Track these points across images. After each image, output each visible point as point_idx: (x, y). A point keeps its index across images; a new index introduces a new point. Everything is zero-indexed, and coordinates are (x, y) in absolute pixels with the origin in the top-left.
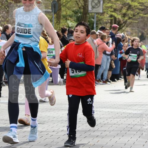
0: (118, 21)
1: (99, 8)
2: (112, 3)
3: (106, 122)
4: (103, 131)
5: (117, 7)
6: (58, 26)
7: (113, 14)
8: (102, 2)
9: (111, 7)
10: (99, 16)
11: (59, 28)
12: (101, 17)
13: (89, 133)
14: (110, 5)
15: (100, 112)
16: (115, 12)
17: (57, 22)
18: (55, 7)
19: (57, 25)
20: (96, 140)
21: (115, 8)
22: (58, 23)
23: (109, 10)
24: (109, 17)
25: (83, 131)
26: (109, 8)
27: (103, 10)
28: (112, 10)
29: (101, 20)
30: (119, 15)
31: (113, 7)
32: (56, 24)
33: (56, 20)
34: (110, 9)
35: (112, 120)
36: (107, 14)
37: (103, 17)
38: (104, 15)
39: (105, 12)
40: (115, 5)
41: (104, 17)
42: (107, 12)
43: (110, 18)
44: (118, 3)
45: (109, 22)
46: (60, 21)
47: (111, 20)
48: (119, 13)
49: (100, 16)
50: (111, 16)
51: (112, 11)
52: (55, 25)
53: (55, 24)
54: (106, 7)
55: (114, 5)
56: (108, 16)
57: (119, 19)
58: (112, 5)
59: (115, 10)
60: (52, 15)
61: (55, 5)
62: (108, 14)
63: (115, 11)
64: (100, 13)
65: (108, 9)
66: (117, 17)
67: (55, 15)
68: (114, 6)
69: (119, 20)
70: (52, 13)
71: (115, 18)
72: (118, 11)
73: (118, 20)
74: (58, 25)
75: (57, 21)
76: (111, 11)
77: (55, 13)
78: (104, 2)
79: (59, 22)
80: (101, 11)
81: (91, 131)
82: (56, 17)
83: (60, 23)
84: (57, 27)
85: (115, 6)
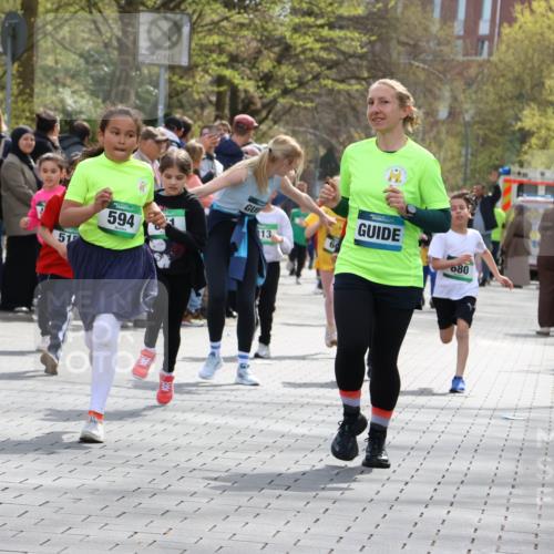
0: (243, 101)
1: (176, 49)
2: (225, 34)
3: (196, 462)
4: (184, 493)
5: (243, 49)
6: (26, 106)
7: (228, 73)
8: (186, 30)
9: (220, 48)
10: (175, 78)
11: (28, 114)
12: (182, 82)
13: (137, 501)
14: (217, 42)
15: (176, 424)
16: (233, 68)
17: (21, 93)
18: (14, 37)
19: (20, 104)
20: (160, 525)
21: (235, 53)
22: (25, 97)
23: (214, 60)
24: (212, 83)
25: (114, 492)
26: (211, 51)
27: (190, 56)
28: (224, 59)
29: (182, 92)
30: (250, 79)
31: (228, 48)
32: (20, 98)
33: (19, 84)
34: (215, 56)
35: (220, 454)
36: (207, 72)
37: (190, 83)
38: (193, 77)
39: (197, 66)
40: (234, 41)
41: (195, 83)
42: (206, 64)
43: (215, 89)
44: (244, 37)
45: (211, 102)
46: (32, 90)
47: (219, 95)
48: (248, 72)
49: (181, 78)
50: (220, 80)
51: (224, 64)
52: (16, 102)
53: (13, 98)
54: (202, 47)
55: (230, 39)
56: (208, 78)
57: (246, 91)
58: (222, 39)
59: (234, 60)
60: (5, 64)
61: (14, 29)
62: (209, 75)
63: (235, 64)
64: (180, 67)
65: (207, 56)
66: (240, 87)
67: (16, 65)
68: (232, 47)
69: (246, 97)
70: (4, 57)
71: (234, 90)
72: (246, 64)
73: (242, 95)
74: (24, 102)
75: (21, 86)
76: (219, 65)
77: (14, 59)
78: (193, 30)
79: (28, 90)
80: (184, 62)
81: (143, 493)
82: (18, 71)
83: (31, 95)
84: (24, 111)
85: (233, 44)
